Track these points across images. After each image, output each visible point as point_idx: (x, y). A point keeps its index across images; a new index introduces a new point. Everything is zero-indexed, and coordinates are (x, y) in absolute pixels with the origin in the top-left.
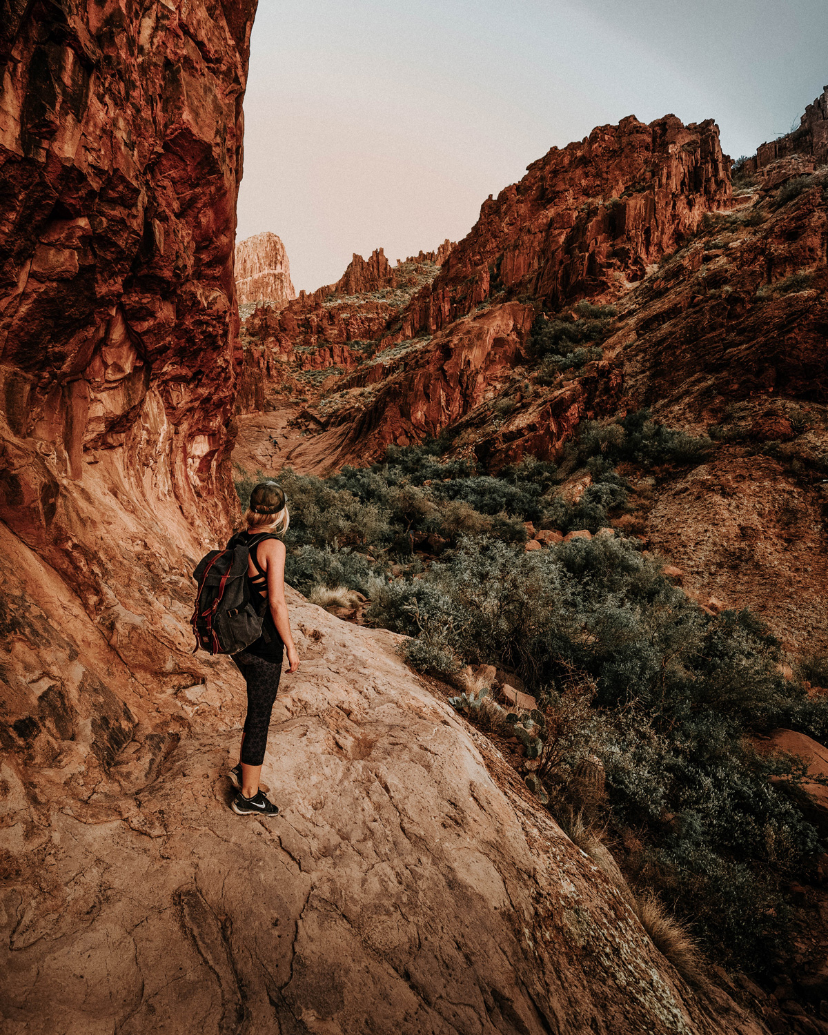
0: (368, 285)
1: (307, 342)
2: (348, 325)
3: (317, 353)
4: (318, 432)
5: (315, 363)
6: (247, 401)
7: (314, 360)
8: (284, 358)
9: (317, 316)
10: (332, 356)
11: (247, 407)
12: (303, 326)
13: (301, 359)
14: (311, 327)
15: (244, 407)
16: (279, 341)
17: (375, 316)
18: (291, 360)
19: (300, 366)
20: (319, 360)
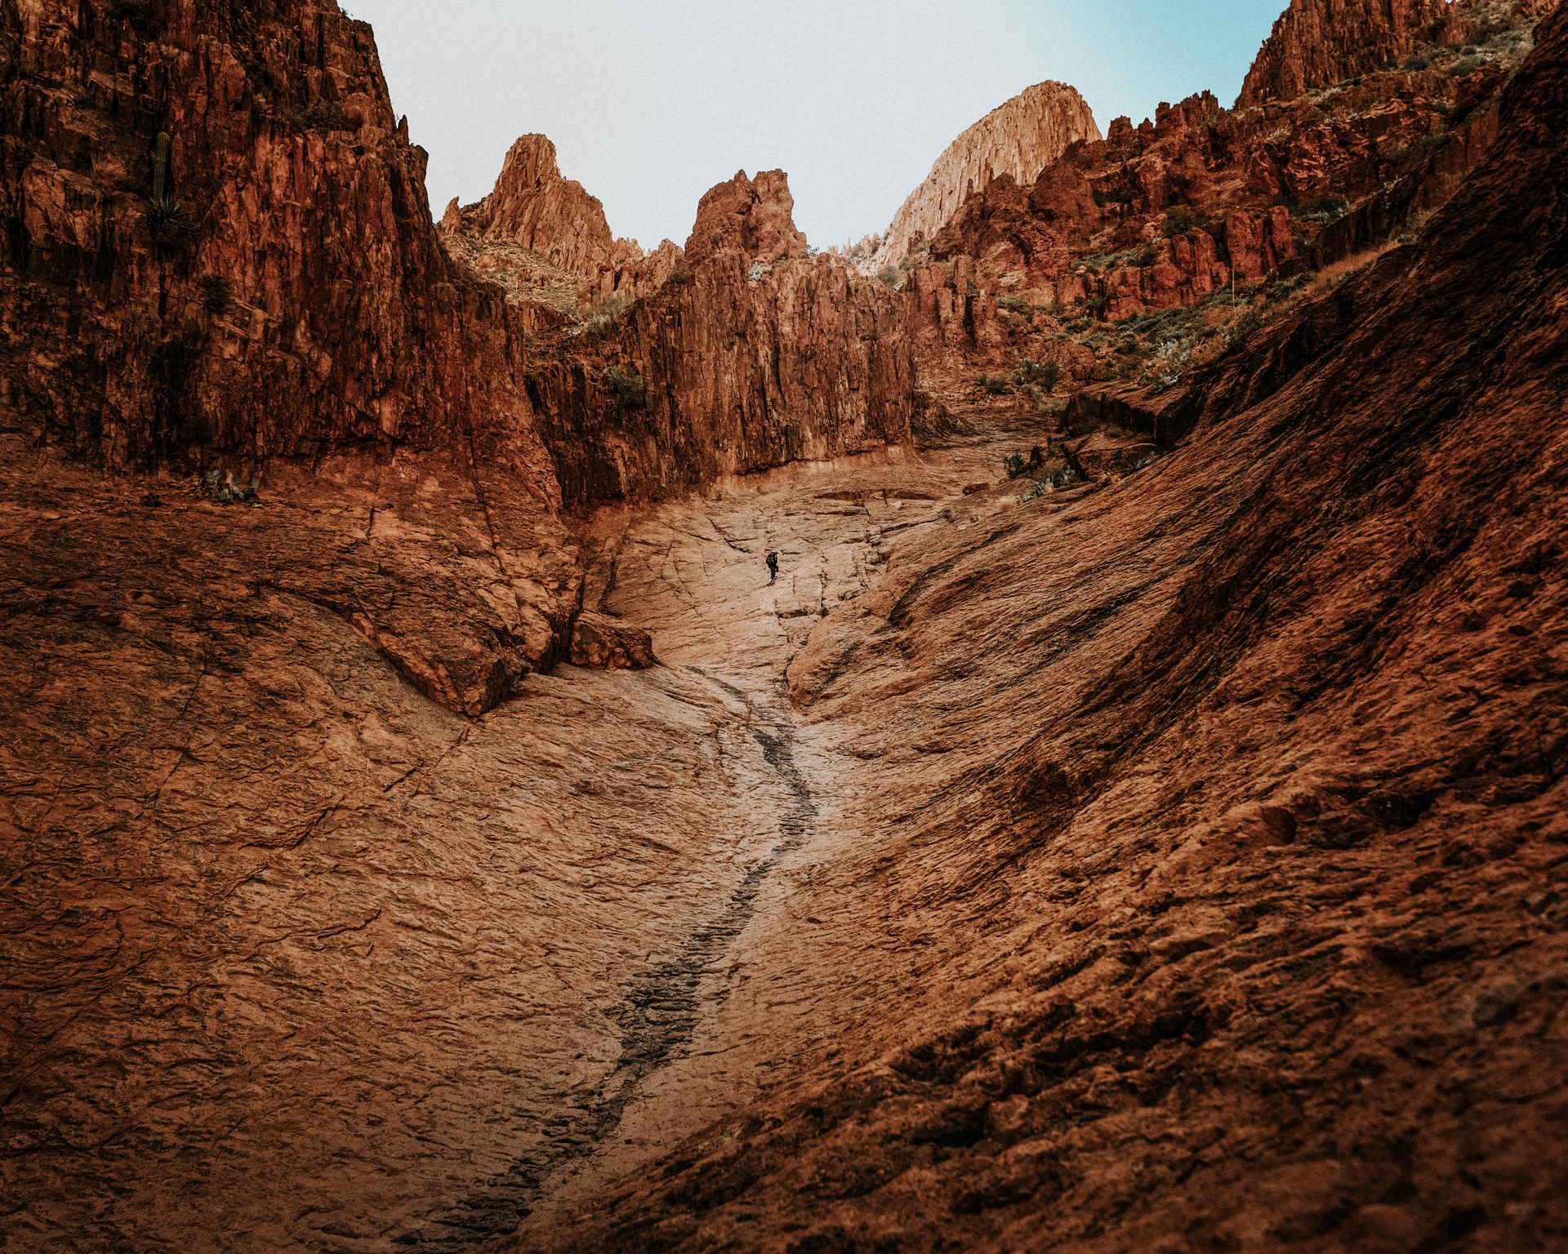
0: (1353, 61)
1: (1126, 239)
2: (1284, 161)
3: (1164, 256)
4: (1124, 464)
5: (1158, 288)
6: (832, 400)
7: (1152, 283)
8: (1043, 296)
9: (1165, 152)
10: (1223, 255)
11: (830, 428)
12: (1114, 196)
13: (1101, 291)
14: (1143, 192)
15: (821, 430)
16: (1024, 248)
17: (1397, 106)
18: (1068, 298)
19: (1100, 311)
20: (1169, 274)
